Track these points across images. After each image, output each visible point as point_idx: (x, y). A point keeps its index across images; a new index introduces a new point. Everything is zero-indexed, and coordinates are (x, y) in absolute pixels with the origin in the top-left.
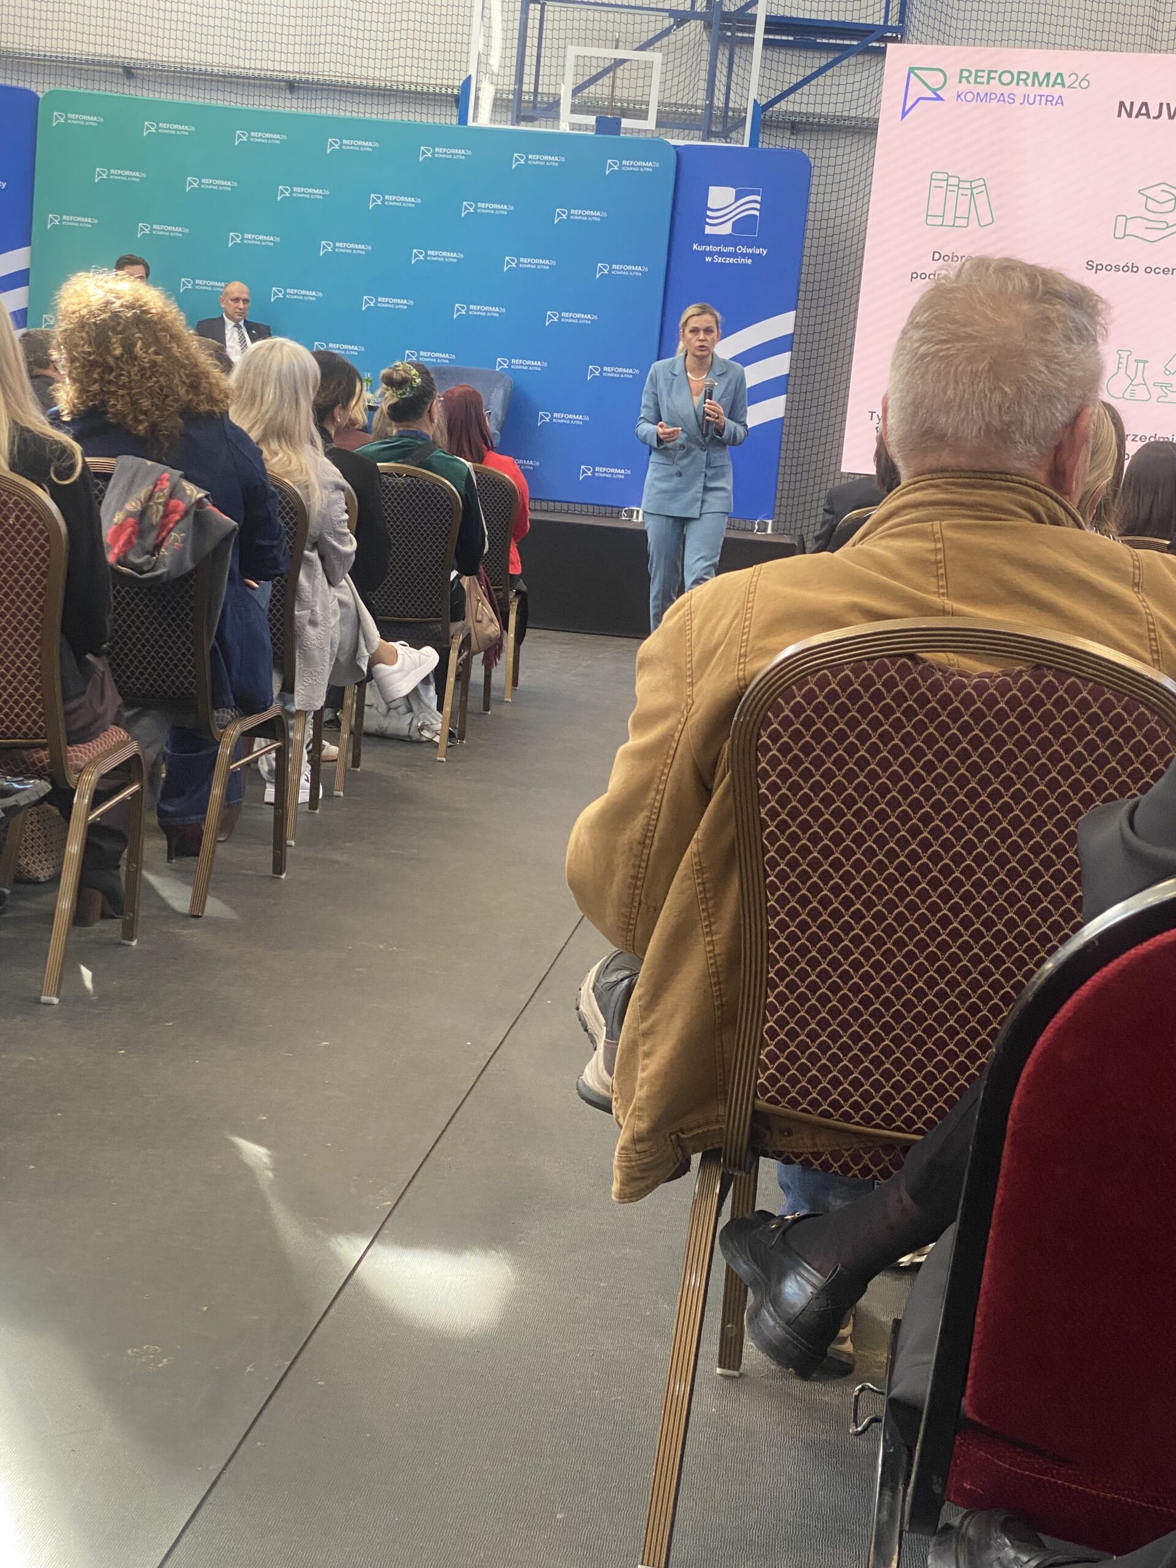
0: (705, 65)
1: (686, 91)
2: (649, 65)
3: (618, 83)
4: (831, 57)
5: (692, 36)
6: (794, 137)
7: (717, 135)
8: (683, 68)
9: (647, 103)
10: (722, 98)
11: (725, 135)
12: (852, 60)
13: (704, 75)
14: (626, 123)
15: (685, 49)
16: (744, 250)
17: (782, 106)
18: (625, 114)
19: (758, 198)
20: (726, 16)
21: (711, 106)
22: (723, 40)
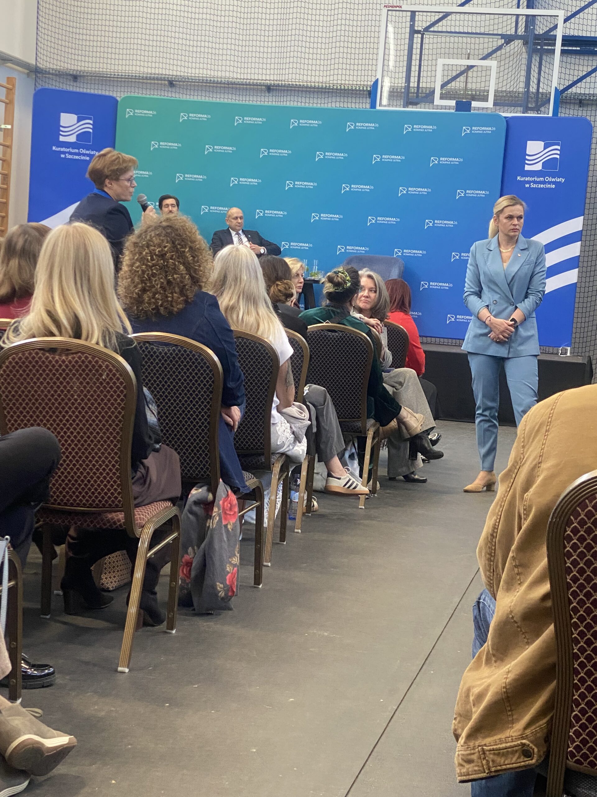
0: (524, 67)
1: (512, 83)
2: (489, 69)
3: (470, 80)
5: (516, 49)
6: (581, 109)
7: (532, 109)
8: (510, 69)
9: (488, 92)
10: (535, 87)
11: (537, 109)
13: (523, 73)
14: (474, 104)
15: (511, 58)
16: (550, 179)
17: (573, 90)
18: (474, 98)
19: (559, 148)
20: (538, 37)
21: (528, 92)
22: (535, 51)
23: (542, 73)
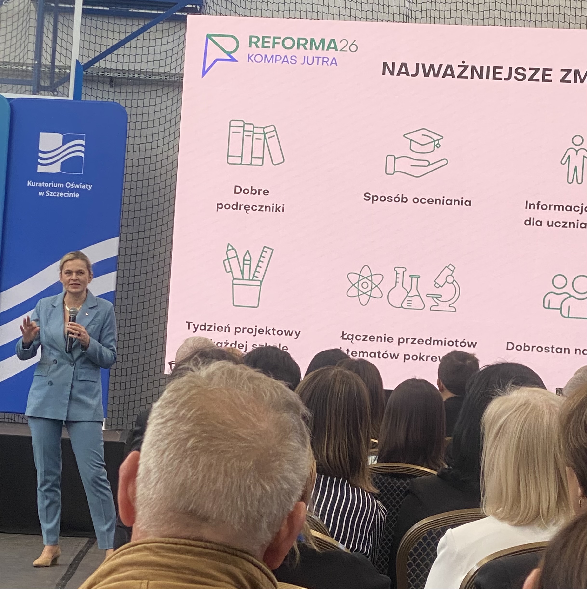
0: (33, 31)
1: (18, 51)
4: (141, 24)
5: (22, 6)
6: (112, 90)
7: (45, 89)
8: (14, 33)
10: (49, 58)
11: (52, 89)
12: (159, 26)
13: (32, 39)
15: (16, 18)
16: (72, 186)
17: (101, 64)
19: (83, 142)
21: (40, 64)
22: (48, 10)
23: (59, 41)
